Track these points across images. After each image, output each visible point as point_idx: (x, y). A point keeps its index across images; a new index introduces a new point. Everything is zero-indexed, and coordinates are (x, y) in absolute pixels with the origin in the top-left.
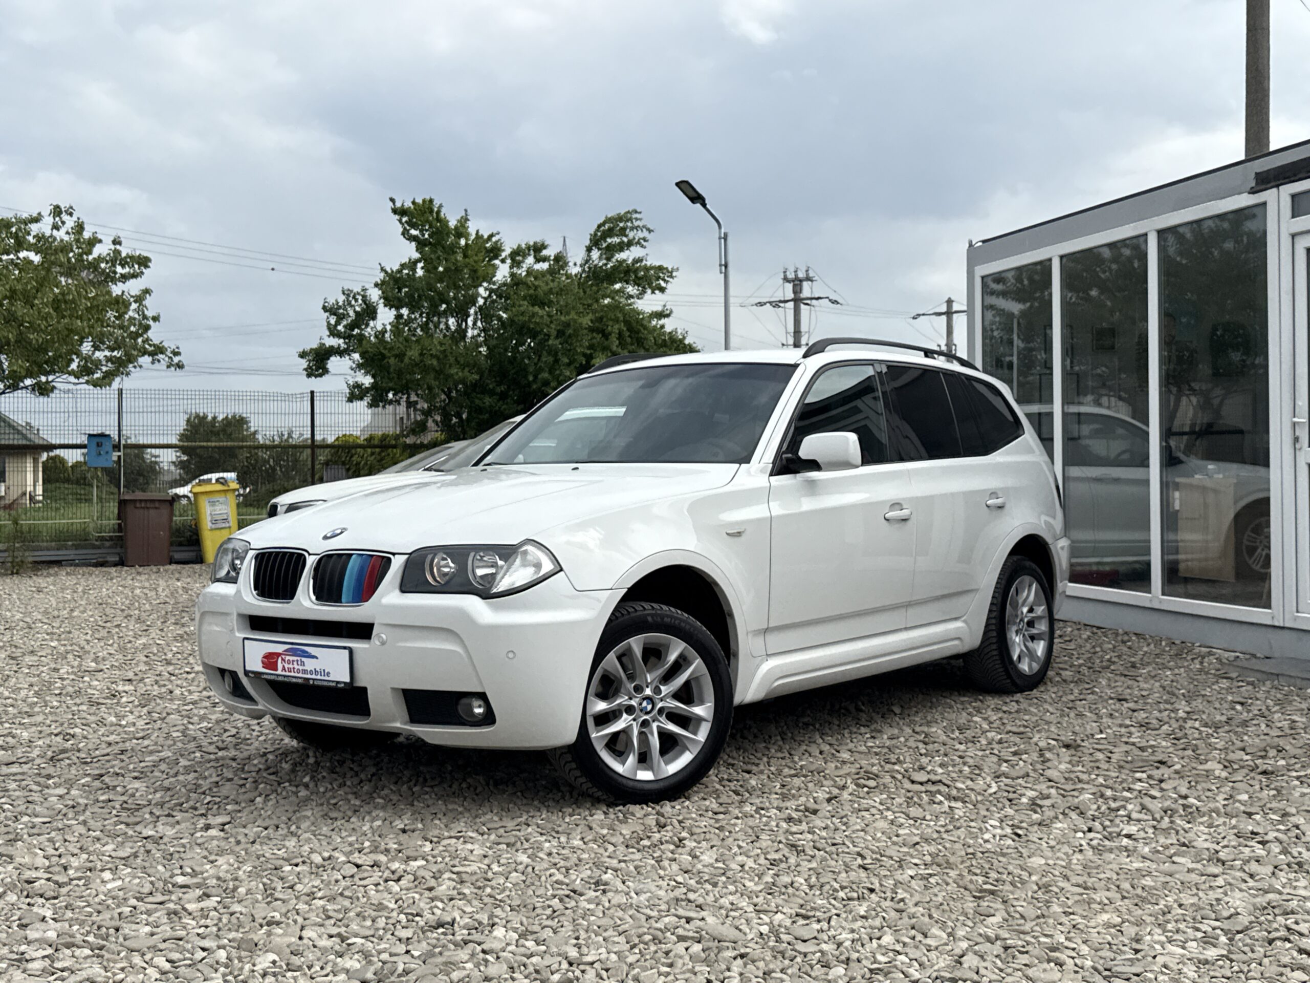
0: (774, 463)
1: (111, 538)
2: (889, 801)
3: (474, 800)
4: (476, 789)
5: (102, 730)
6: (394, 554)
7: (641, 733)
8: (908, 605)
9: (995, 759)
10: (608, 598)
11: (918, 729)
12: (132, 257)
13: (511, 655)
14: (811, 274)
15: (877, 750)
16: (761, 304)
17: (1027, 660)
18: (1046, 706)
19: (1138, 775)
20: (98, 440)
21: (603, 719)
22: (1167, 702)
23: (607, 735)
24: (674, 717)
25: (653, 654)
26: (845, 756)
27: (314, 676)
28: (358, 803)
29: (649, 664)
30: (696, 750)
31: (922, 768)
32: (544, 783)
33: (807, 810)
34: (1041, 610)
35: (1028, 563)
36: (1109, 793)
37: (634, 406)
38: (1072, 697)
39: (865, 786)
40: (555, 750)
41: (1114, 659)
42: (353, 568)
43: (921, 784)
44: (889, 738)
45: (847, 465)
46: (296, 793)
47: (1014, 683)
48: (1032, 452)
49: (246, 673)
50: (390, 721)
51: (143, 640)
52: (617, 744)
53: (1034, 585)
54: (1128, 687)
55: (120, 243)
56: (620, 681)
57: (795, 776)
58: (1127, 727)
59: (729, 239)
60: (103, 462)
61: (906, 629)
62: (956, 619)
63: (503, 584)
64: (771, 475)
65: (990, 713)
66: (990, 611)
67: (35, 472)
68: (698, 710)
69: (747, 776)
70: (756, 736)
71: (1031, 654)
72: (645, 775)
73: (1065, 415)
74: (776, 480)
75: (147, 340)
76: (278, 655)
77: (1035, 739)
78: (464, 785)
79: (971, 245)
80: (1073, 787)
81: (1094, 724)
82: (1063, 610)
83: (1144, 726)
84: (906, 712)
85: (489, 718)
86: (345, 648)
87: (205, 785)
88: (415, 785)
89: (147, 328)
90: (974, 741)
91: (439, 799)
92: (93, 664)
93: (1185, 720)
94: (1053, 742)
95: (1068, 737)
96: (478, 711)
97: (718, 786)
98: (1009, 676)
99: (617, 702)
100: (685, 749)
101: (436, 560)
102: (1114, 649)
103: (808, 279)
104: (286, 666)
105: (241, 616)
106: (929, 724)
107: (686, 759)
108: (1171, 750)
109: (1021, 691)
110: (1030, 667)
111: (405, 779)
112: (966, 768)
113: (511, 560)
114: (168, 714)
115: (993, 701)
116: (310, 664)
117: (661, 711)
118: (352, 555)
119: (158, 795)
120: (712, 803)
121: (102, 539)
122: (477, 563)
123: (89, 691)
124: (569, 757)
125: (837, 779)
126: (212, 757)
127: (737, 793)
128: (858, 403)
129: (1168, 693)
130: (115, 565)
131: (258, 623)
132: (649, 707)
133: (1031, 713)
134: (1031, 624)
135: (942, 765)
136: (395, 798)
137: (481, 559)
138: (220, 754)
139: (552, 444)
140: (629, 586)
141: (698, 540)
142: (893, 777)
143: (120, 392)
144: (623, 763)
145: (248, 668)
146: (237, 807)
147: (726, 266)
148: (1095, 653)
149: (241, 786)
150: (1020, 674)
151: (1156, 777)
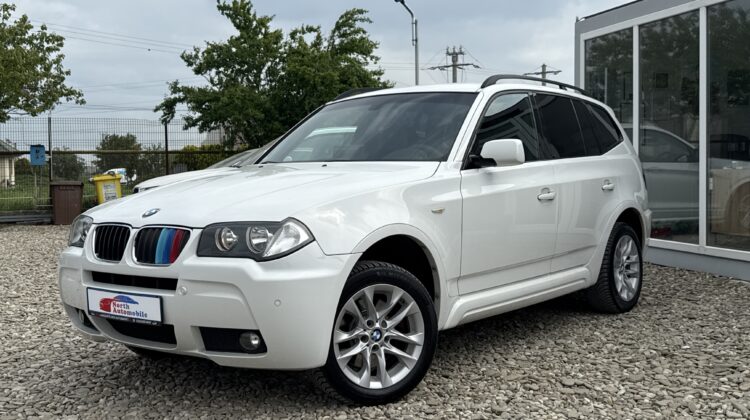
0: (464, 161)
1: (46, 208)
2: (550, 402)
3: (253, 402)
4: (256, 391)
5: (8, 342)
6: (192, 228)
7: (373, 355)
8: (553, 257)
9: (617, 366)
10: (349, 261)
11: (558, 341)
12: (53, 36)
13: (278, 303)
14: (463, 50)
15: (533, 358)
16: (434, 68)
17: (626, 291)
18: (642, 323)
19: (722, 379)
20: (37, 149)
21: (346, 345)
22: (722, 320)
23: (347, 358)
24: (396, 343)
25: (381, 298)
26: (512, 363)
27: (136, 317)
28: (171, 404)
29: (378, 305)
30: (412, 366)
31: (568, 374)
32: (304, 387)
33: (493, 411)
34: (634, 258)
35: (627, 227)
36: (704, 393)
37: (362, 126)
38: (657, 316)
39: (530, 389)
40: (310, 370)
41: (678, 288)
42: (163, 238)
43: (570, 387)
44: (540, 349)
45: (514, 162)
46: (128, 395)
47: (618, 307)
48: (627, 153)
49: (90, 312)
50: (192, 349)
51: (51, 275)
52: (356, 364)
53: (631, 243)
54: (693, 309)
55: (45, 29)
56: (358, 318)
57: (480, 379)
58: (701, 339)
59: (418, 24)
60: (38, 162)
61: (551, 273)
62: (581, 266)
63: (272, 250)
64: (462, 169)
65: (605, 328)
66: (604, 259)
67: (10, 168)
68: (413, 338)
69: (447, 380)
70: (449, 347)
71: (628, 287)
72: (375, 385)
73: (640, 130)
74: (465, 173)
75: (63, 86)
76: (111, 300)
77: (641, 350)
78: (247, 389)
79: (577, 20)
80: (678, 389)
81: (679, 337)
82: (647, 256)
83: (715, 339)
84: (548, 327)
85: (262, 348)
86: (157, 297)
87: (67, 387)
88: (213, 389)
89: (63, 79)
90: (599, 350)
91: (228, 401)
92: (15, 293)
93: (740, 334)
94: (654, 352)
95: (663, 347)
96: (255, 342)
97: (427, 390)
98: (616, 304)
99: (356, 333)
100: (404, 365)
101: (223, 233)
102: (675, 281)
103: (461, 53)
104: (117, 308)
105: (86, 272)
106: (564, 337)
107: (404, 372)
108: (737, 358)
109: (622, 312)
110: (628, 295)
111: (206, 384)
112: (599, 373)
113: (277, 233)
114: (55, 330)
115: (604, 320)
116: (133, 308)
117: (387, 339)
118: (161, 229)
119: (32, 397)
120: (422, 404)
121: (40, 208)
122: (253, 235)
123: (8, 312)
124: (321, 374)
125: (510, 383)
126: (76, 364)
127: (440, 395)
128: (511, 120)
129: (722, 313)
130: (48, 224)
131: (99, 277)
132: (378, 336)
133: (634, 329)
134: (628, 267)
135: (581, 371)
136: (198, 400)
137: (256, 232)
138: (83, 361)
139: (310, 150)
140: (364, 250)
141: (411, 216)
142: (549, 381)
143: (50, 119)
144: (360, 377)
145: (91, 309)
146: (85, 407)
147: (416, 40)
148: (663, 284)
149: (91, 389)
150: (622, 300)
151: (735, 380)
